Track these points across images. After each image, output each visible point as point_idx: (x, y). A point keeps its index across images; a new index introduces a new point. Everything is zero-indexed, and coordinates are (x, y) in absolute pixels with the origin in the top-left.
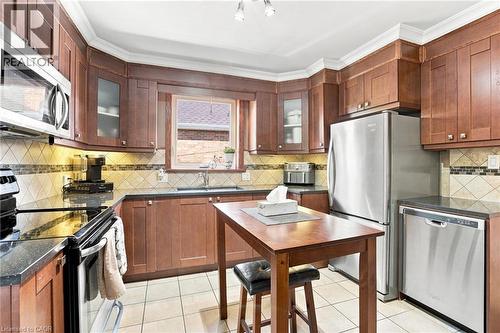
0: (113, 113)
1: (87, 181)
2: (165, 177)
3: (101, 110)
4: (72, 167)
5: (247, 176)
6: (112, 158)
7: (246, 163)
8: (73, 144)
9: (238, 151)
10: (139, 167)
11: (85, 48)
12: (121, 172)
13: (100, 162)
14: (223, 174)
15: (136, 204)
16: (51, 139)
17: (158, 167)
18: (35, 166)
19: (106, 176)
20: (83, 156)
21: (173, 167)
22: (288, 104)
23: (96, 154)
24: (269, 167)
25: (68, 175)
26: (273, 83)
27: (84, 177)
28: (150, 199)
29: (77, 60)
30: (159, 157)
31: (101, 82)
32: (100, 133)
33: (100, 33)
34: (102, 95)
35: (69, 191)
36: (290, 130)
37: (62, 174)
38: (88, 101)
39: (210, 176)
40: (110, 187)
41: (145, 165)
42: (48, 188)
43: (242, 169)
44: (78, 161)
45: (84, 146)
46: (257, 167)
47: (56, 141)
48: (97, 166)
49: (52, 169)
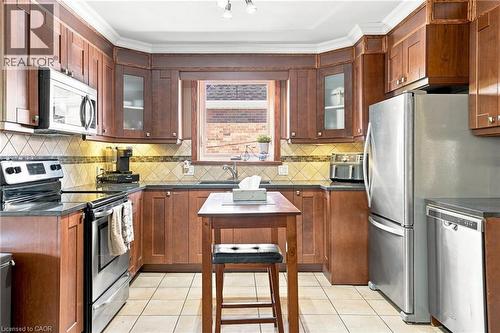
0: (138, 106)
1: (118, 172)
2: (192, 169)
3: (127, 105)
4: (105, 159)
5: (284, 169)
6: (140, 150)
7: (283, 154)
8: (101, 138)
9: (273, 140)
10: (165, 159)
11: (110, 49)
12: (149, 164)
13: (127, 155)
14: (255, 167)
15: (156, 194)
16: (84, 137)
17: (184, 158)
18: (74, 157)
19: (134, 167)
20: (113, 148)
21: (201, 160)
22: (330, 81)
23: (124, 146)
24: (314, 159)
25: (101, 165)
26: (313, 56)
27: (114, 168)
28: (170, 190)
30: (185, 149)
31: (126, 78)
32: (126, 126)
33: (123, 34)
34: (127, 89)
35: (102, 181)
36: (334, 111)
37: (96, 165)
38: (115, 97)
39: (240, 169)
40: (136, 178)
41: (171, 157)
42: (84, 177)
43: (279, 160)
44: (109, 153)
45: (112, 139)
46: (298, 159)
47: (87, 137)
48: (125, 158)
49: (88, 160)
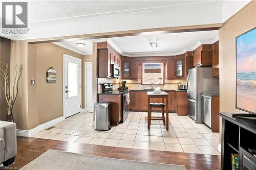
0: (128, 70)
2: (141, 86)
3: (125, 70)
4: (119, 84)
5: (166, 86)
6: (128, 81)
7: (165, 82)
8: (120, 78)
9: (163, 78)
10: (134, 84)
11: (121, 56)
12: (130, 85)
13: (125, 82)
14: (158, 86)
15: (133, 92)
16: (117, 78)
17: (139, 83)
19: (126, 85)
20: (122, 81)
21: (143, 84)
22: (178, 63)
23: (124, 80)
26: (173, 56)
27: (122, 86)
28: (136, 91)
29: (120, 59)
30: (139, 81)
31: (125, 63)
32: (125, 75)
33: (125, 53)
34: (125, 66)
36: (179, 71)
37: (117, 85)
38: (123, 68)
39: (154, 86)
40: (127, 88)
41: (136, 83)
43: (164, 84)
45: (122, 78)
46: (170, 84)
